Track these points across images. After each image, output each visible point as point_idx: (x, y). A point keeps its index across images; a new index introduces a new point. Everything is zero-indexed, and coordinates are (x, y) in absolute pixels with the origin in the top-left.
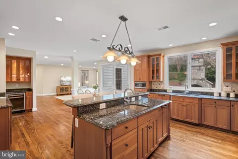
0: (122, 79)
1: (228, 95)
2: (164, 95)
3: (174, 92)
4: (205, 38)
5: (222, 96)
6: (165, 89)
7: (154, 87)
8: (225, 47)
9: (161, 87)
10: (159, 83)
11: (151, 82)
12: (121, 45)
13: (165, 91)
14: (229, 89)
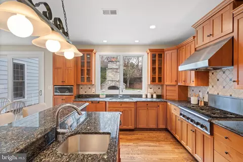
0: (26, 81)
1: (152, 96)
2: (99, 102)
3: (107, 96)
4: (138, 41)
5: (148, 97)
6: (97, 93)
7: (82, 92)
8: (152, 53)
9: (92, 91)
10: (89, 86)
11: (79, 85)
12: (46, 4)
13: (98, 96)
14: (152, 91)
